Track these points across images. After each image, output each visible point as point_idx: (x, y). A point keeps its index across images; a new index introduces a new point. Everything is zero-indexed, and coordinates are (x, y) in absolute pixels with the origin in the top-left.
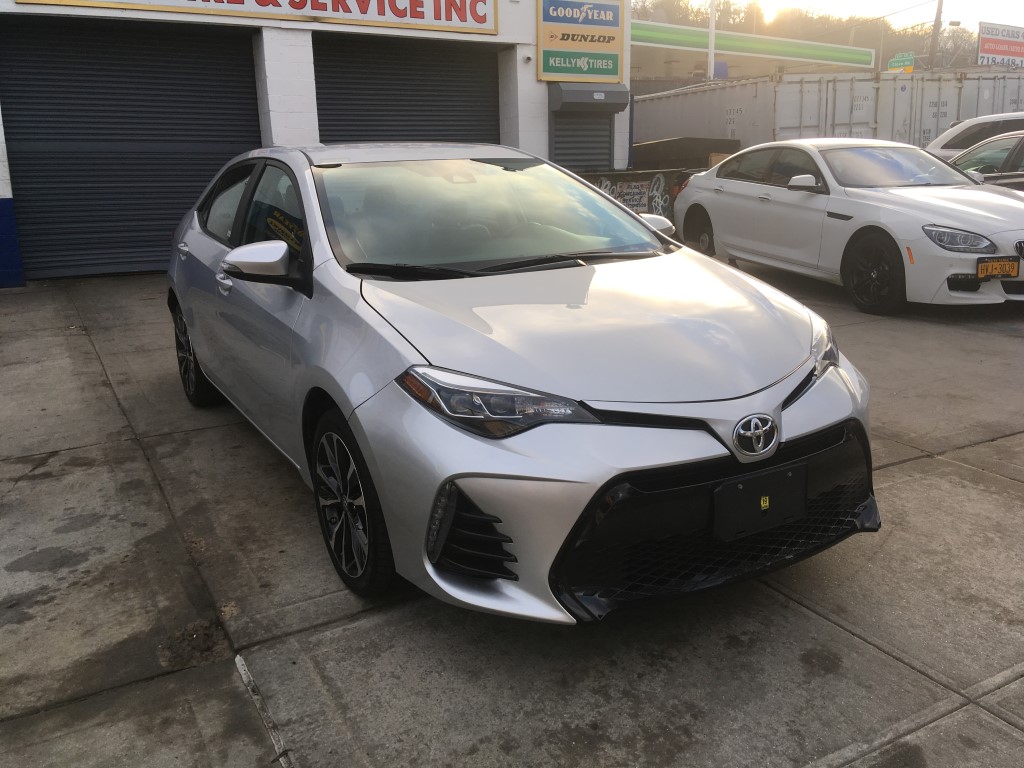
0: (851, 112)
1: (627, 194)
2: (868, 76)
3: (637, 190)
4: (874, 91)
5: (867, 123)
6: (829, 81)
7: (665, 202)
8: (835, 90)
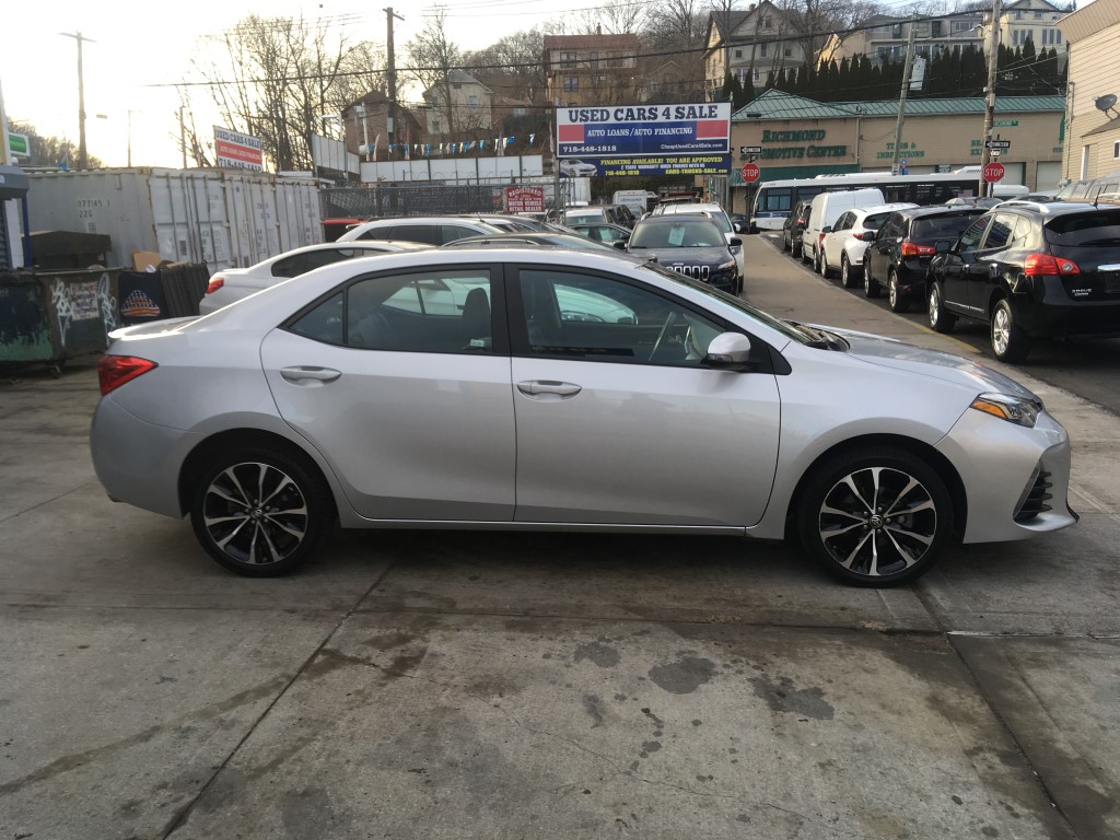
0: (209, 210)
1: (79, 297)
2: (214, 175)
3: (87, 293)
4: (221, 190)
5: (221, 222)
6: (187, 178)
7: (113, 304)
8: (193, 187)
